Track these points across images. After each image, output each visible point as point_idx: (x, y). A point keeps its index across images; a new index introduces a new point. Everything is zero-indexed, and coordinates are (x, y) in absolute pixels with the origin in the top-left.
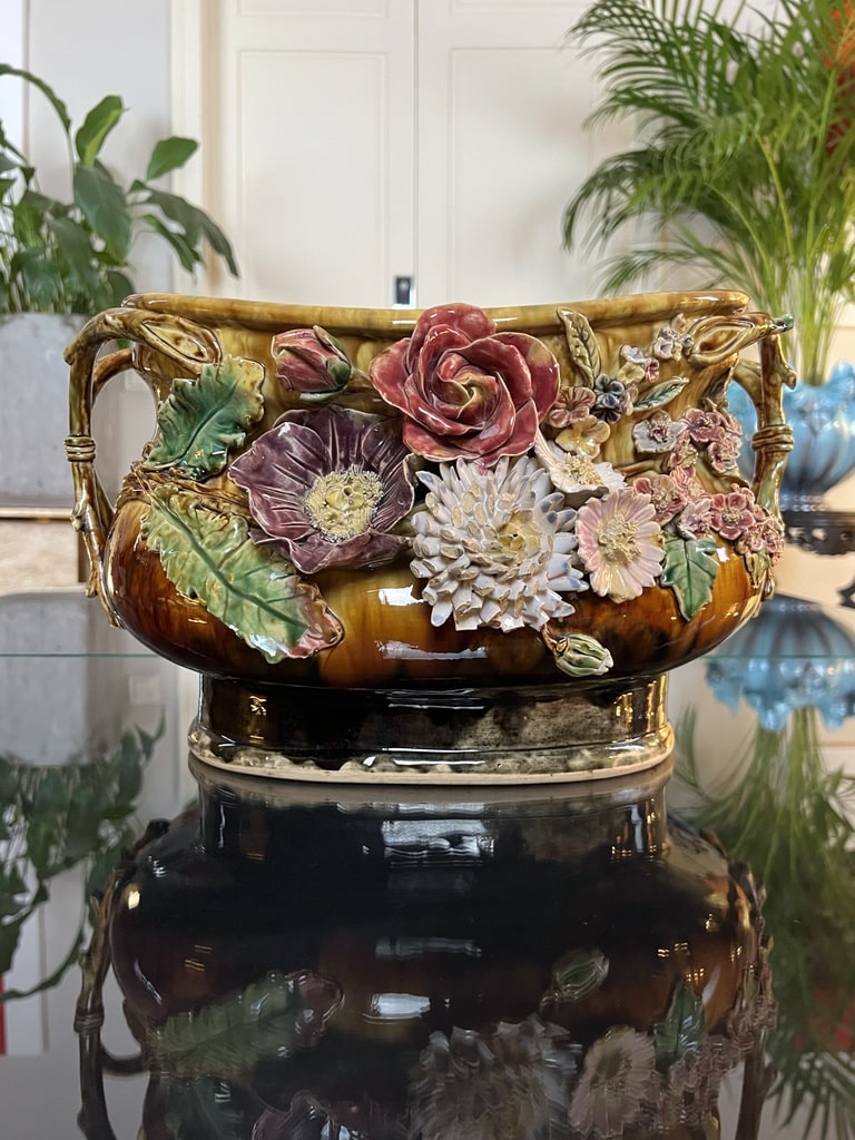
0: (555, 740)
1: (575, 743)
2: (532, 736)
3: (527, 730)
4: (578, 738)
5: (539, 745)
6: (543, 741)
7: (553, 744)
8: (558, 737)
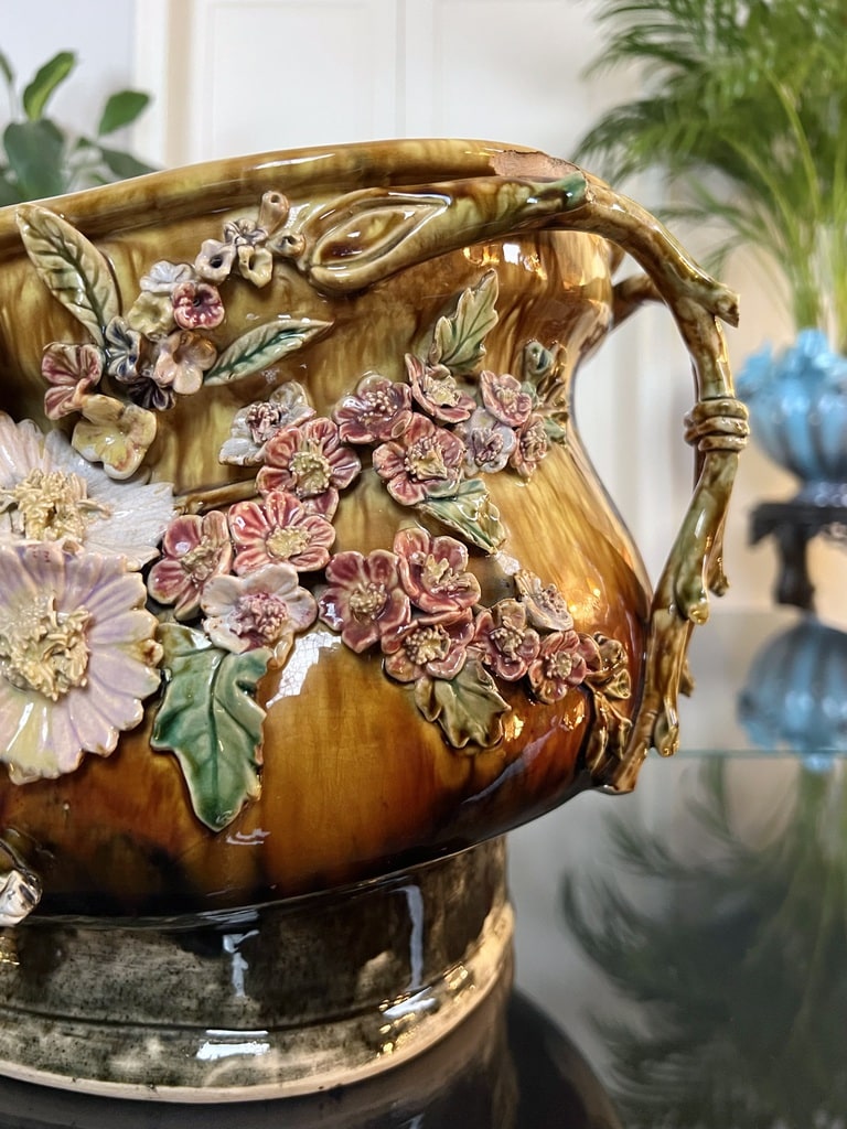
0: (103, 1008)
1: (141, 1020)
2: (66, 990)
3: (59, 978)
4: (150, 1011)
5: (74, 1012)
6: (84, 1005)
7: (100, 1015)
8: (112, 1000)
